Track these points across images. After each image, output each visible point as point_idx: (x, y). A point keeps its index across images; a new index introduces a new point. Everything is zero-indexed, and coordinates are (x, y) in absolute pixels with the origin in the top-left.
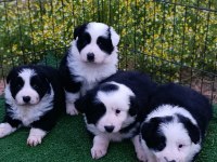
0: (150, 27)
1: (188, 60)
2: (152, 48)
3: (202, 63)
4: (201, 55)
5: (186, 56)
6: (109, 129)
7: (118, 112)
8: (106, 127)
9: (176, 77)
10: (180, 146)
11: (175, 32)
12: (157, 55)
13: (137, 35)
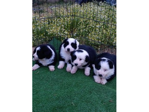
0: (90, 29)
1: (103, 41)
2: (91, 37)
3: (108, 43)
4: (108, 40)
5: (103, 40)
6: (76, 65)
7: (81, 59)
8: (75, 64)
9: (99, 48)
10: (105, 70)
11: (99, 31)
12: (93, 39)
13: (86, 32)
